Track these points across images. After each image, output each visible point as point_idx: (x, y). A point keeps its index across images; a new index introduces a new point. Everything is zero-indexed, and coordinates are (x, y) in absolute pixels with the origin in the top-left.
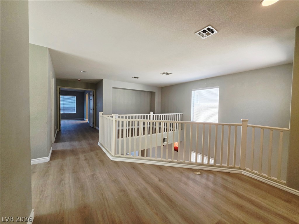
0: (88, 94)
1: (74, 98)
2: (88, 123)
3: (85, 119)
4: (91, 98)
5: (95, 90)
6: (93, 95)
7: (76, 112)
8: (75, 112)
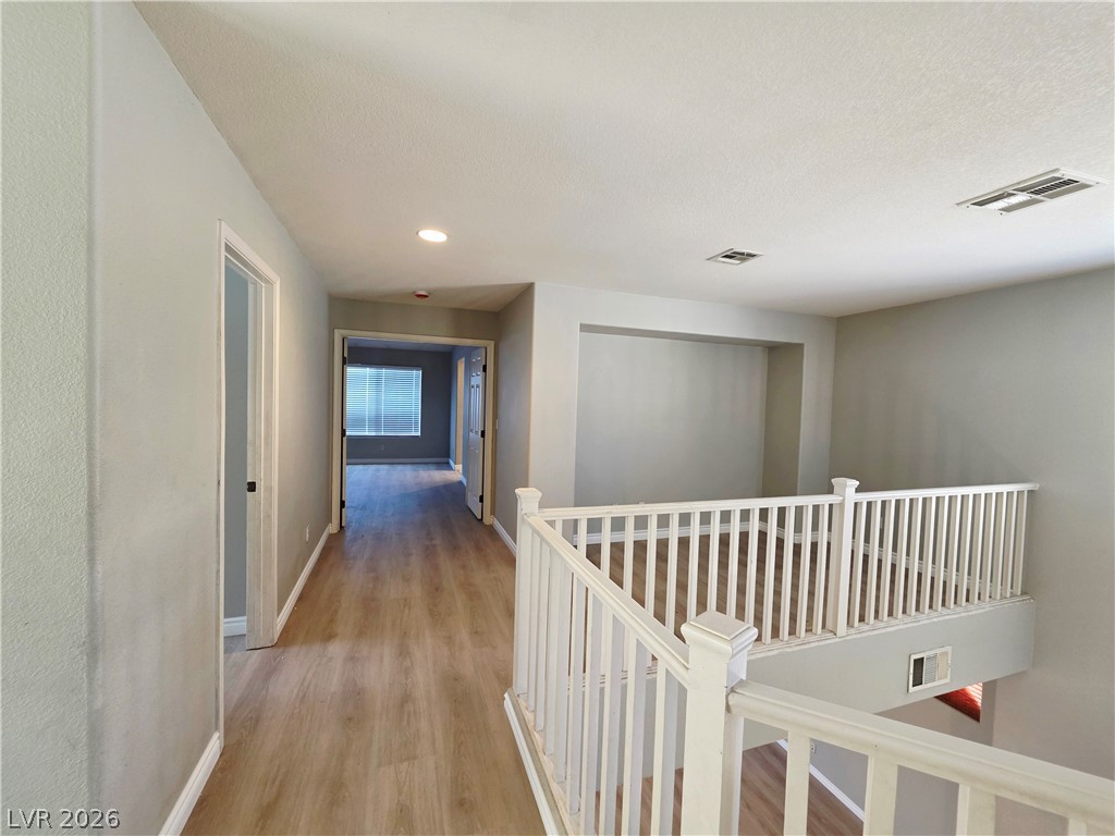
0: (463, 359)
1: (416, 375)
2: (460, 483)
3: (451, 462)
4: (477, 380)
5: (493, 343)
6: (485, 369)
7: (419, 434)
8: (416, 431)
